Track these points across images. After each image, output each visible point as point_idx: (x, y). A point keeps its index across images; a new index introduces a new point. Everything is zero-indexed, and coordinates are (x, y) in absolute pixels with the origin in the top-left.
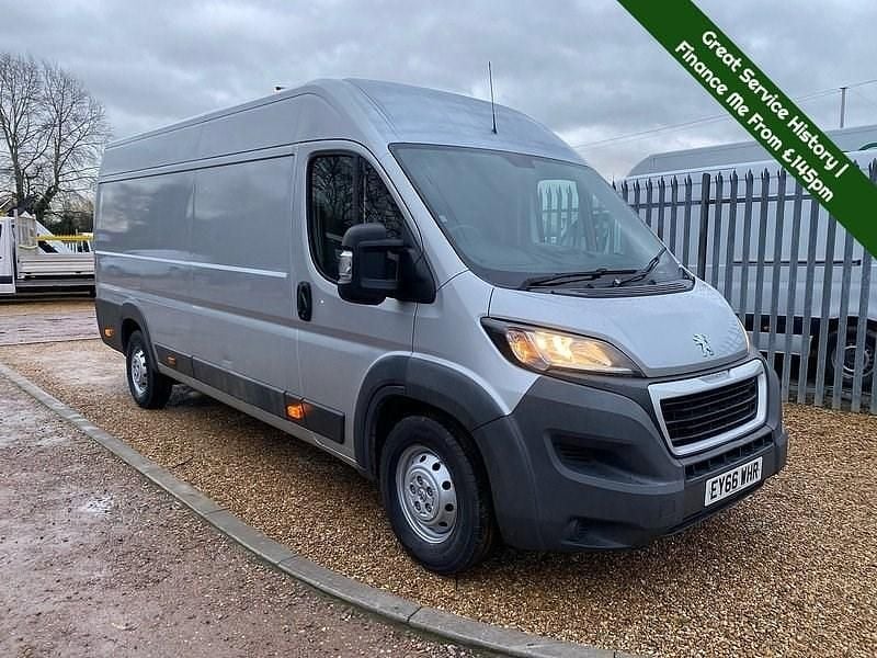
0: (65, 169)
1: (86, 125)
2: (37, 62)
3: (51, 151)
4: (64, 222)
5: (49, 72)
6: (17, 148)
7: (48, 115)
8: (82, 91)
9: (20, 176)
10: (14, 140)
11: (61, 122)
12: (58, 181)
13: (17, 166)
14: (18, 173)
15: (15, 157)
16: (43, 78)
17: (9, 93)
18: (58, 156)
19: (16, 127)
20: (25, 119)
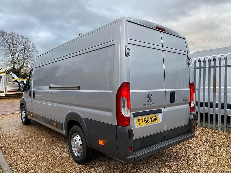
0: (26, 61)
1: (31, 50)
2: (19, 34)
3: (22, 56)
4: (24, 75)
5: (22, 36)
6: (13, 56)
7: (22, 47)
8: (31, 41)
9: (14, 63)
10: (12, 54)
11: (25, 49)
12: (23, 64)
13: (13, 60)
14: (13, 62)
15: (13, 58)
16: (21, 38)
17: (12, 42)
18: (24, 57)
19: (13, 50)
20: (16, 48)
